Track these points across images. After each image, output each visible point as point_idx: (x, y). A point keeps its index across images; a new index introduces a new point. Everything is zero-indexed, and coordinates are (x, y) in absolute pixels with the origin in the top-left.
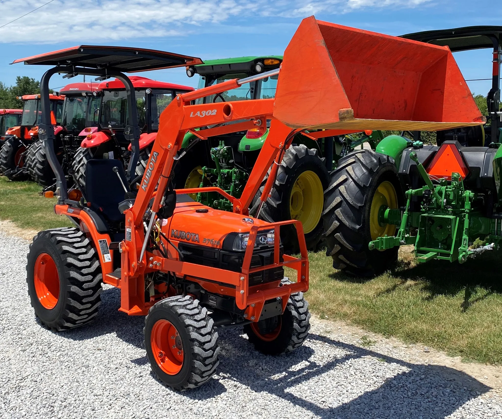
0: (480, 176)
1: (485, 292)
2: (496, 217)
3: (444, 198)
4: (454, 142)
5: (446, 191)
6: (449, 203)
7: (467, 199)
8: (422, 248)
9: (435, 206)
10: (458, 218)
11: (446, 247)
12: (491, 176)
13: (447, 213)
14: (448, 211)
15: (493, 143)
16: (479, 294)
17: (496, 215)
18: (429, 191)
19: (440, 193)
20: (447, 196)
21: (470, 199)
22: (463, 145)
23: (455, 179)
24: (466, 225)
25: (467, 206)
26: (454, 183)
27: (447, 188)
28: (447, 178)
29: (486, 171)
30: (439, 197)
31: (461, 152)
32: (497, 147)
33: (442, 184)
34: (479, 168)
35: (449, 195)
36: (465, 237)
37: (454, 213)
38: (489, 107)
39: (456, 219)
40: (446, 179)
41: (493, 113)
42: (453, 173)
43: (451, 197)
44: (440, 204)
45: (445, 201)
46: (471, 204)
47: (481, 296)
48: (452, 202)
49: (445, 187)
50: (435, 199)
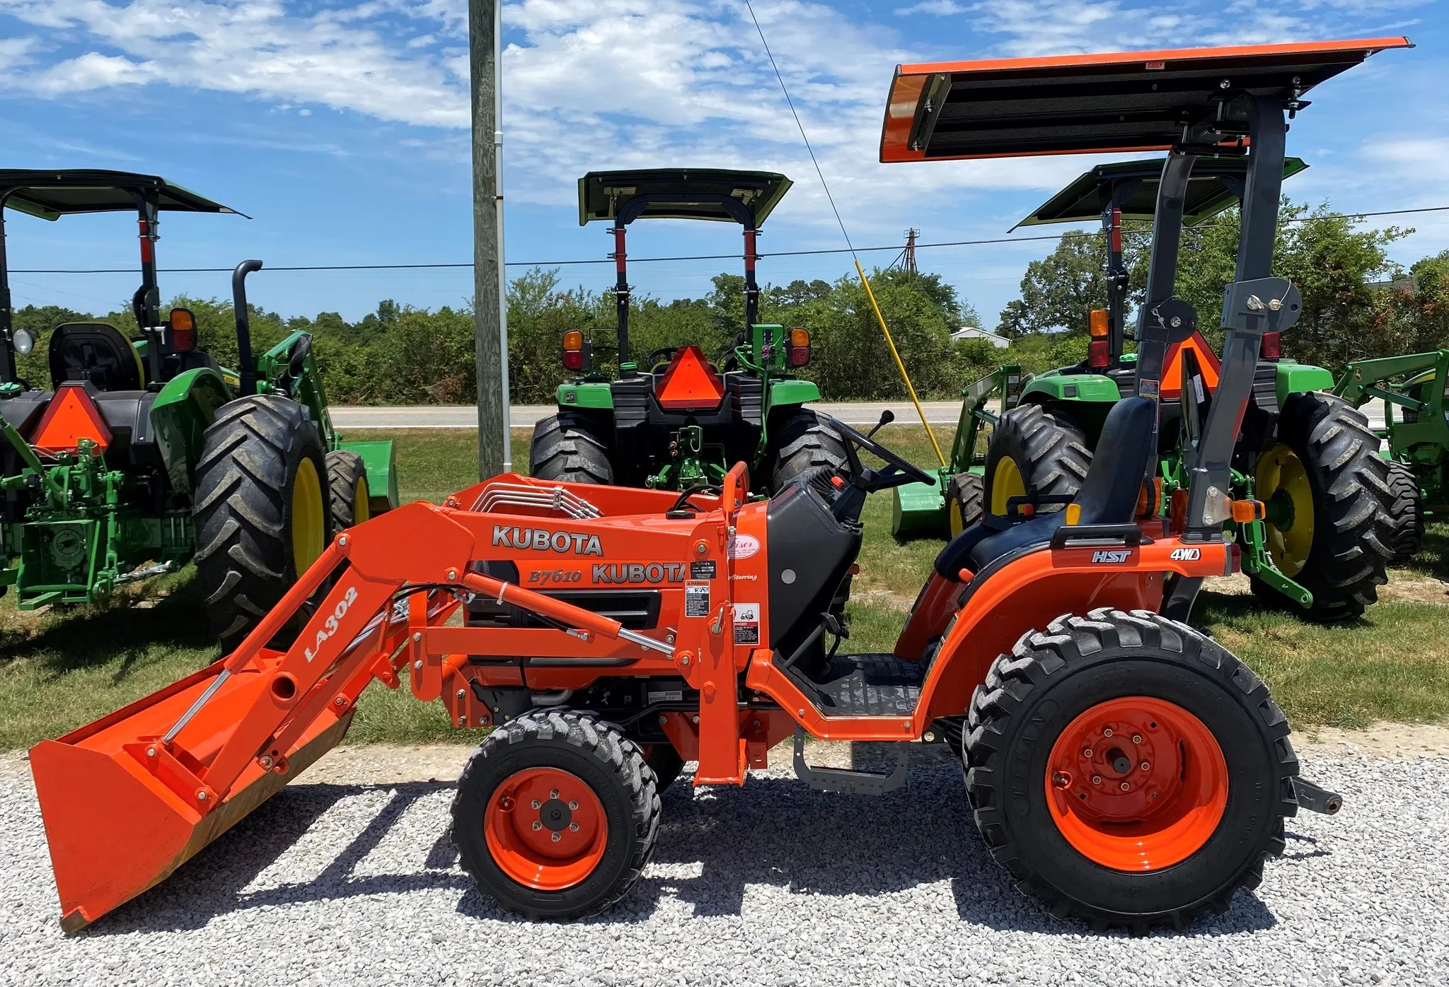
0: (132, 442)
1: (164, 650)
2: (172, 515)
3: (69, 488)
4: (82, 383)
5: (71, 476)
6: (77, 496)
7: (110, 485)
8: (30, 588)
9: (50, 504)
10: (98, 523)
11: (81, 579)
12: (152, 441)
13: (77, 515)
14: (79, 512)
15: (153, 382)
16: (152, 656)
17: (171, 511)
18: (36, 476)
19: (59, 480)
20: (74, 484)
21: (115, 485)
22: (101, 389)
23: (86, 451)
24: (111, 533)
25: (111, 499)
26: (84, 459)
27: (71, 469)
28: (72, 450)
29: (142, 432)
30: (59, 488)
31: (95, 401)
32: (158, 389)
33: (63, 463)
34: (130, 429)
35: (79, 482)
36: (111, 554)
37: (90, 514)
38: (139, 319)
39: (95, 523)
40: (70, 454)
41: (148, 329)
42: (80, 440)
43: (83, 486)
44: (60, 499)
45: (70, 492)
46: (119, 493)
47: (155, 659)
48: (84, 494)
49: (68, 468)
50: (50, 491)
